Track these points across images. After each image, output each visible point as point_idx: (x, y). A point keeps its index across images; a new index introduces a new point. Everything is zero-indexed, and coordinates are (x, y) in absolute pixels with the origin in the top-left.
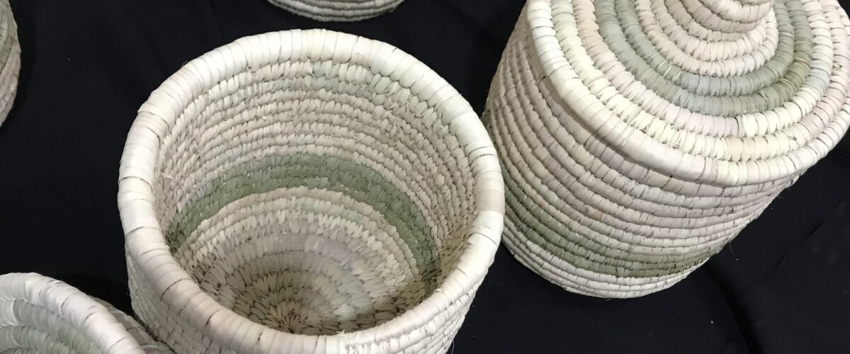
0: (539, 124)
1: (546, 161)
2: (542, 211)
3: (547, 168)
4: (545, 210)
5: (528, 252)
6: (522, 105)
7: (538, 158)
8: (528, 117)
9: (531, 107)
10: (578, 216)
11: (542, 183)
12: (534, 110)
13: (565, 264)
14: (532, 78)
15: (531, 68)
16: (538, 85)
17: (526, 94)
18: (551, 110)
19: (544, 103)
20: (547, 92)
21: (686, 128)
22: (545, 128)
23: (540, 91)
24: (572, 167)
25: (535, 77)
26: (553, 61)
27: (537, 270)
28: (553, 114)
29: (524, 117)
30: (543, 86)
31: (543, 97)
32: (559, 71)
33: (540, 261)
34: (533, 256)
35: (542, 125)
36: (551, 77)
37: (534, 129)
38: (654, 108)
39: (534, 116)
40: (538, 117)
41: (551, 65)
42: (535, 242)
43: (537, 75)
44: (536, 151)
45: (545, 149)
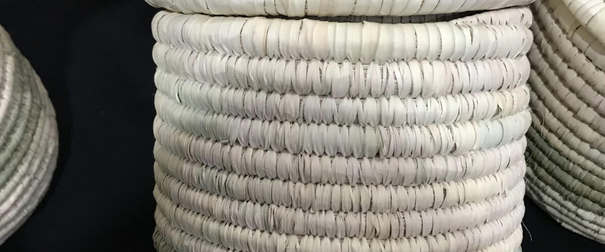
0: (579, 83)
1: (595, 123)
2: (594, 177)
3: (596, 130)
4: (597, 176)
5: (579, 220)
6: (552, 66)
7: (583, 121)
8: (562, 79)
9: (565, 66)
11: (592, 147)
12: (569, 67)
14: (560, 32)
15: (557, 22)
16: (570, 39)
17: (554, 52)
18: (594, 64)
19: (582, 57)
20: (584, 45)
22: (587, 86)
23: (574, 45)
25: (564, 31)
26: (588, 6)
27: (591, 236)
28: (597, 68)
29: (557, 78)
30: (578, 38)
31: (580, 51)
32: (599, 15)
33: (595, 227)
34: (586, 223)
35: (584, 82)
36: (591, 25)
37: (572, 90)
39: (571, 75)
40: (575, 74)
41: (587, 10)
42: (588, 210)
43: (567, 28)
44: (580, 114)
45: (591, 110)
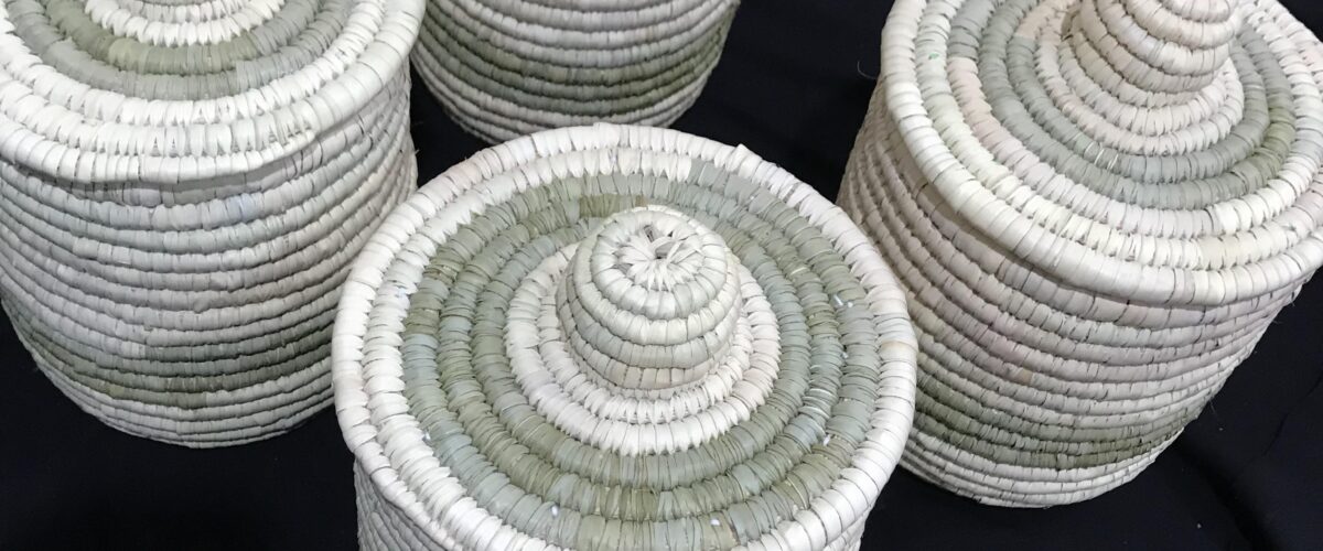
0: (924, 255)
1: (939, 307)
2: (938, 384)
3: (941, 316)
4: (943, 382)
5: (920, 450)
6: (893, 232)
7: (927, 305)
8: (904, 249)
9: (908, 233)
10: (995, 383)
11: (936, 341)
12: (913, 235)
13: (979, 461)
14: (905, 190)
15: (902, 176)
16: (916, 199)
17: (897, 215)
18: (941, 232)
19: (928, 223)
20: (931, 207)
21: (1140, 231)
22: (932, 259)
23: (919, 207)
24: (980, 309)
25: (909, 189)
26: (936, 160)
27: (935, 477)
28: (944, 236)
29: (898, 248)
30: (924, 198)
31: (926, 214)
32: (947, 173)
33: (940, 461)
34: (929, 455)
35: (928, 255)
36: (938, 183)
37: (915, 264)
38: (1089, 209)
39: (915, 244)
40: (920, 244)
41: (935, 166)
42: (931, 433)
43: (913, 185)
44: (923, 294)
45: (936, 290)
